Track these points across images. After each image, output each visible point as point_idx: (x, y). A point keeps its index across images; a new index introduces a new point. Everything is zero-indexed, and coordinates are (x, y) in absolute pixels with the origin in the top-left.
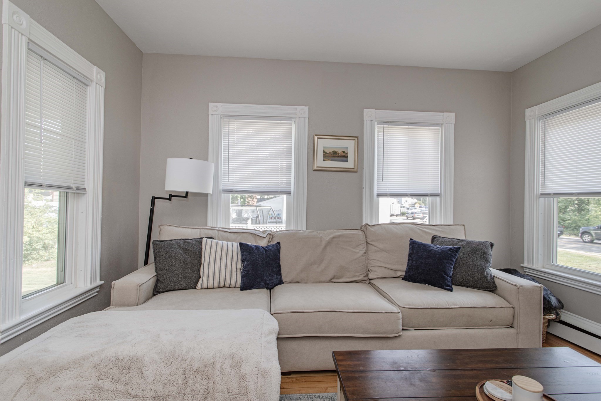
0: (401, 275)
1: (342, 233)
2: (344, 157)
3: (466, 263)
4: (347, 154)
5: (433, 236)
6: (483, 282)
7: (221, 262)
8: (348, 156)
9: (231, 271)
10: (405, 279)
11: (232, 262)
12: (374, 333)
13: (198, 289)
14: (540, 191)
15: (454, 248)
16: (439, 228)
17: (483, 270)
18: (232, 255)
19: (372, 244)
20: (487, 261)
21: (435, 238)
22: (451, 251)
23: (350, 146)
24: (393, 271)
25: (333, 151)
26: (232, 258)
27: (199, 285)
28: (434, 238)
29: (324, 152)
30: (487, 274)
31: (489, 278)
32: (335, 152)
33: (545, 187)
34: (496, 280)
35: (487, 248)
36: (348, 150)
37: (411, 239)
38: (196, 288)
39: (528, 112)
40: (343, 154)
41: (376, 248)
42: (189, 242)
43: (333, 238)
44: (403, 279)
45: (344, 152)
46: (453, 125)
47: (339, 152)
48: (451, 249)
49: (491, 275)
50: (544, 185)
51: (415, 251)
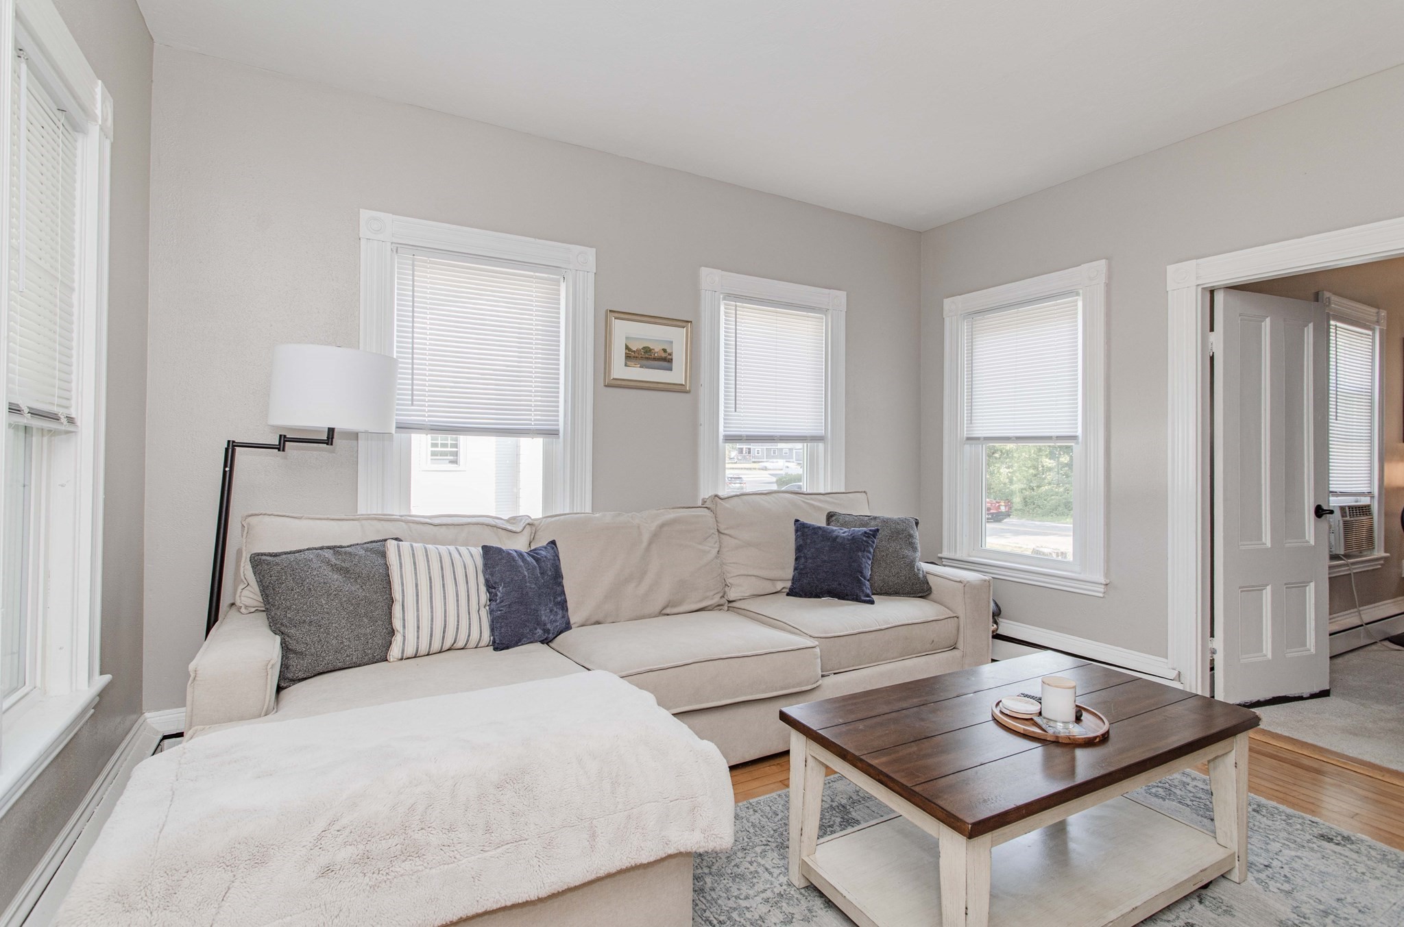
0: (783, 588)
1: (677, 515)
2: (665, 360)
3: (887, 555)
4: (670, 354)
5: (829, 513)
6: (913, 584)
7: (444, 593)
8: (672, 359)
9: (469, 610)
10: (792, 593)
11: (468, 592)
12: (782, 689)
13: (392, 660)
14: (965, 433)
15: (870, 530)
16: (832, 498)
17: (911, 565)
18: (466, 576)
19: (729, 535)
20: (915, 549)
21: (832, 516)
22: (866, 537)
23: (675, 339)
24: (769, 581)
25: (644, 348)
26: (467, 583)
27: (395, 651)
28: (830, 517)
29: (627, 348)
30: (918, 570)
31: (921, 576)
32: (647, 350)
33: (972, 427)
34: (931, 579)
35: (912, 528)
36: (672, 349)
37: (797, 521)
38: (387, 660)
39: (948, 303)
40: (664, 355)
41: (736, 541)
42: (350, 553)
43: (662, 526)
44: (788, 594)
45: (665, 350)
46: (844, 314)
47: (656, 350)
48: (865, 533)
49: (923, 571)
50: (971, 423)
51: (809, 541)
